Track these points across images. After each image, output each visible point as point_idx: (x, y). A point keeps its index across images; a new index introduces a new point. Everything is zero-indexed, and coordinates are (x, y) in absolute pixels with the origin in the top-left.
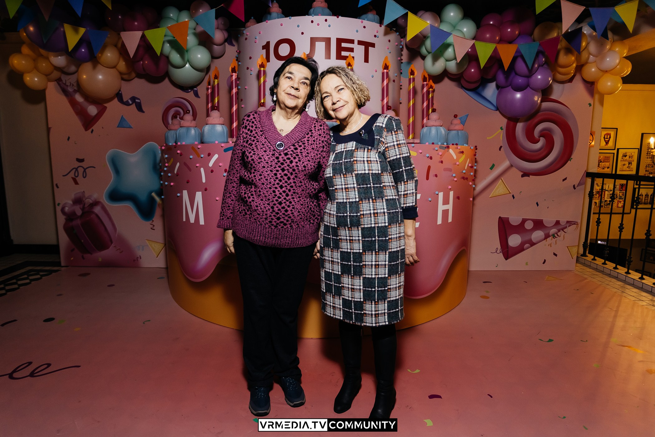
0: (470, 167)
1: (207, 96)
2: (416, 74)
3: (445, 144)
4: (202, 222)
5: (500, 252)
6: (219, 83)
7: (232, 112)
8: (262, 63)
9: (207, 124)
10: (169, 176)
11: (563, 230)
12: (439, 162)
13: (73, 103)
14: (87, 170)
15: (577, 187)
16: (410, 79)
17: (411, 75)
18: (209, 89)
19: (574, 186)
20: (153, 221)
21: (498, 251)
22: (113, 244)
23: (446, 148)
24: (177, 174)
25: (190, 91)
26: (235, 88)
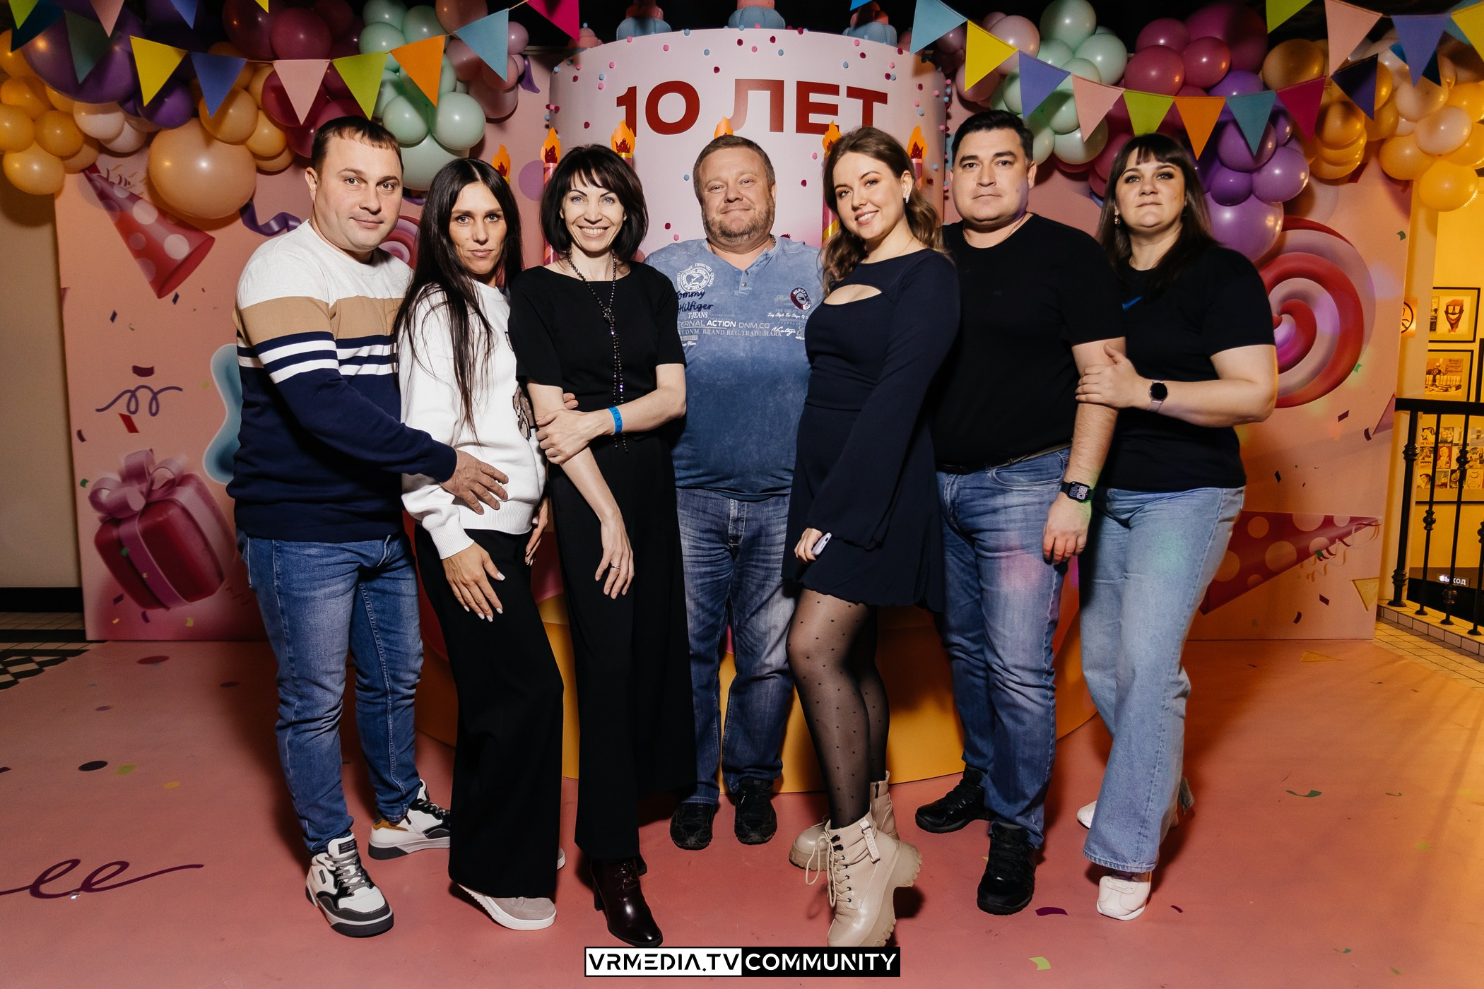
8: (624, 141)
11: (1341, 539)
13: (127, 227)
14: (159, 396)
15: (1374, 433)
19: (1367, 432)
22: (224, 583)
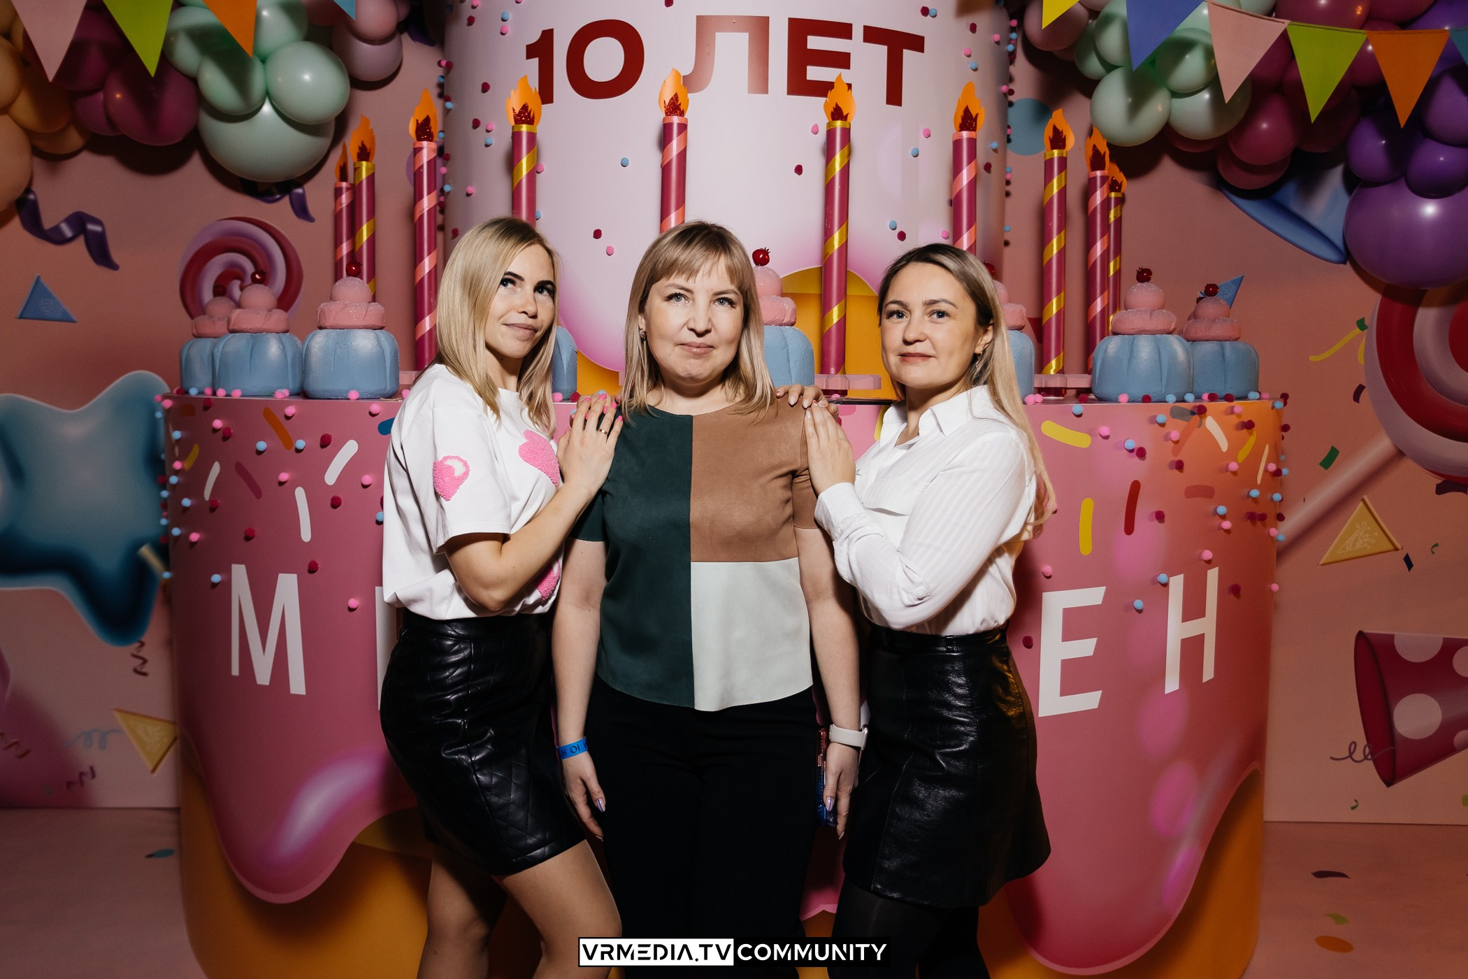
0: (1270, 472)
1: (337, 216)
2: (1071, 142)
3: (1190, 397)
4: (298, 685)
5: (1366, 758)
6: (373, 174)
7: (418, 279)
8: (525, 108)
9: (321, 328)
10: (186, 509)
12: (1171, 467)
16: (1049, 164)
17: (1053, 147)
18: (341, 194)
20: (142, 644)
21: (1358, 755)
23: (1193, 413)
24: (213, 506)
25: (278, 196)
26: (429, 193)
